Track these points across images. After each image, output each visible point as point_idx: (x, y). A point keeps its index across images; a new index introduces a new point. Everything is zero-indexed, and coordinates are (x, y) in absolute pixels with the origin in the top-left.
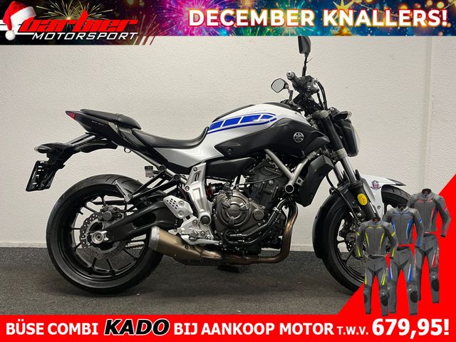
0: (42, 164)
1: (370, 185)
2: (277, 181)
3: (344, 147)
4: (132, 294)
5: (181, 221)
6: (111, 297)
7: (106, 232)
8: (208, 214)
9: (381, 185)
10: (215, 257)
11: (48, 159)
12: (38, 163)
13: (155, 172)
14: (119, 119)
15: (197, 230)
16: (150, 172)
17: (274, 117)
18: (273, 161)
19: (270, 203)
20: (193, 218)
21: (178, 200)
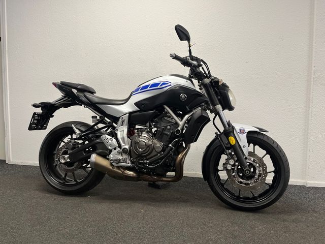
0: (37, 114)
1: (238, 131)
2: (172, 127)
3: (220, 104)
4: (86, 195)
5: (111, 151)
6: (72, 196)
7: (68, 156)
8: (127, 147)
9: (247, 131)
10: (133, 175)
11: (42, 111)
12: (35, 114)
13: (98, 120)
14: (79, 87)
15: (120, 157)
16: (95, 119)
17: (170, 84)
18: (169, 113)
19: (167, 141)
20: (118, 149)
21: (109, 137)
